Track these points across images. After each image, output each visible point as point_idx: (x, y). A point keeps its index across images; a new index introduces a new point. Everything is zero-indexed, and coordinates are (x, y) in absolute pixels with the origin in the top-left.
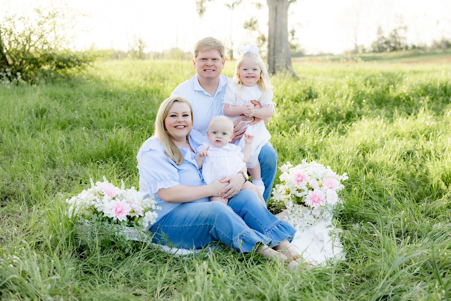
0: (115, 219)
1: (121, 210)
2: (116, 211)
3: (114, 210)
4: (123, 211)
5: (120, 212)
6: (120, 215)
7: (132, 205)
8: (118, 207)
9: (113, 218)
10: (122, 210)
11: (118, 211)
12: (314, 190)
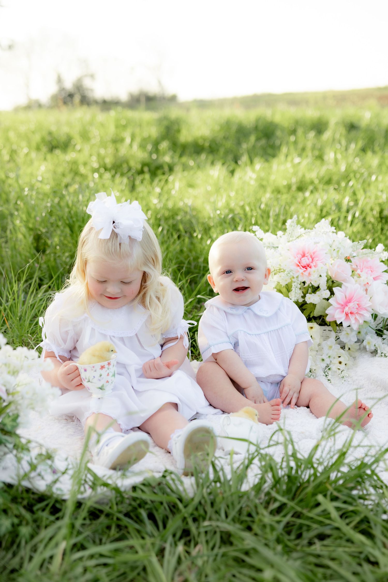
12: (342, 286)
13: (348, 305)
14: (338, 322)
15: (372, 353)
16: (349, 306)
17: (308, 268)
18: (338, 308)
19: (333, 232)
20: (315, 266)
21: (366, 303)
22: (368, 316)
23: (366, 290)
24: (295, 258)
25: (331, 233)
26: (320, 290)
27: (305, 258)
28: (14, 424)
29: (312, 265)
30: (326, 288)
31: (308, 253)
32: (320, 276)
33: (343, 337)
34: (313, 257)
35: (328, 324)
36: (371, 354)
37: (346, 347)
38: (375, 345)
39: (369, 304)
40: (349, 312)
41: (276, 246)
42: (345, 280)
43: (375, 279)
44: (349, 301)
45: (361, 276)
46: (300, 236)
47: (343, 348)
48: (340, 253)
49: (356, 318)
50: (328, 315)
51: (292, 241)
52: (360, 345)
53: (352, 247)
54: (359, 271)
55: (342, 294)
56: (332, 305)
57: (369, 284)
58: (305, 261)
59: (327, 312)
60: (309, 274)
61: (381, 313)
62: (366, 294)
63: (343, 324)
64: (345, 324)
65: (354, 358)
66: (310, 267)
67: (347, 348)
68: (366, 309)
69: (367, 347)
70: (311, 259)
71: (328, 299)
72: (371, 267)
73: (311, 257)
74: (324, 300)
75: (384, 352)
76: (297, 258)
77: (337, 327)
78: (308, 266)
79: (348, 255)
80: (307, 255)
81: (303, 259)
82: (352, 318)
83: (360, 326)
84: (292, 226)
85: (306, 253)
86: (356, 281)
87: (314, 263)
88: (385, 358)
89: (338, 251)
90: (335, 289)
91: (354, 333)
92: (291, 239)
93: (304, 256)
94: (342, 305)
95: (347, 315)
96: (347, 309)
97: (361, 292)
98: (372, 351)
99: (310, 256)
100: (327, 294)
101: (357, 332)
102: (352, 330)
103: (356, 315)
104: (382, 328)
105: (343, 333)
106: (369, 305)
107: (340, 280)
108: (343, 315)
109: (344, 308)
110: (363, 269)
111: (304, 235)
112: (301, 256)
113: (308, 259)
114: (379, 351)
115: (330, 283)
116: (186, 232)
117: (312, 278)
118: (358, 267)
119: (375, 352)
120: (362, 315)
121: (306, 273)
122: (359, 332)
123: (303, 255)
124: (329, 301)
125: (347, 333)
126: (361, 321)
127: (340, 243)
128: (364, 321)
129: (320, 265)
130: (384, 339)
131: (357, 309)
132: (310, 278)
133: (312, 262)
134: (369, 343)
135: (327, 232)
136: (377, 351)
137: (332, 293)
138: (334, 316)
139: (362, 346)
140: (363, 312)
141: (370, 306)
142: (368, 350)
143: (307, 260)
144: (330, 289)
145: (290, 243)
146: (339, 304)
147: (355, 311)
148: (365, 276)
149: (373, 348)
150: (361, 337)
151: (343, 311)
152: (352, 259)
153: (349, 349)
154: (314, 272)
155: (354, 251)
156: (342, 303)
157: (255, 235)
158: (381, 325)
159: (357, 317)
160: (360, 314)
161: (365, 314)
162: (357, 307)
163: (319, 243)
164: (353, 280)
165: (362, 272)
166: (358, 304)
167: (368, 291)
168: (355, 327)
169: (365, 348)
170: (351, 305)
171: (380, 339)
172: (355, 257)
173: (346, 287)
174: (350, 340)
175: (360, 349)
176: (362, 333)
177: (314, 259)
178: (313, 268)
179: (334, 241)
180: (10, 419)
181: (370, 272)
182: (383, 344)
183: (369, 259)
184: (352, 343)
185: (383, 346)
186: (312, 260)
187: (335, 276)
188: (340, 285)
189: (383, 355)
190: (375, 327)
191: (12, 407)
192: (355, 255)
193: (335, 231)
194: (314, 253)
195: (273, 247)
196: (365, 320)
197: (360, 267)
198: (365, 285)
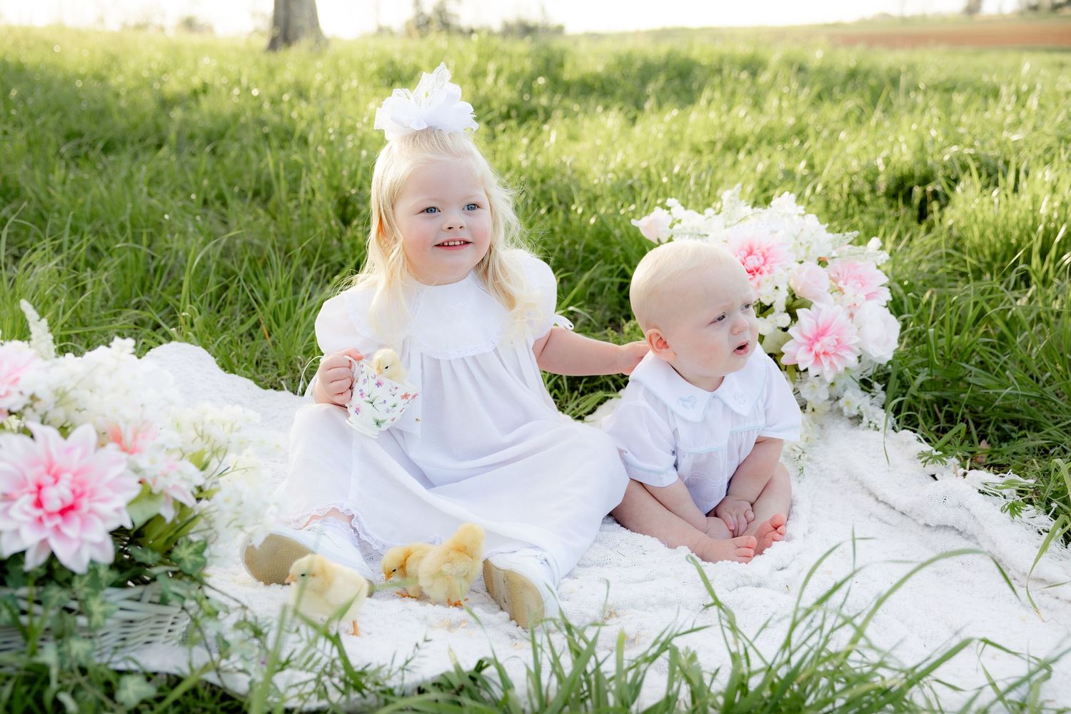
0: (32, 562)
1: (69, 499)
2: (39, 504)
3: (26, 500)
4: (85, 504)
5: (65, 511)
6: (72, 529)
7: (143, 461)
8: (48, 479)
9: (19, 557)
10: (78, 495)
11: (54, 504)
12: (812, 307)
13: (820, 339)
14: (802, 369)
15: (851, 419)
16: (822, 342)
17: (757, 274)
18: (801, 345)
19: (799, 215)
20: (769, 272)
21: (852, 339)
22: (852, 360)
23: (851, 315)
24: (736, 256)
25: (796, 217)
26: (773, 311)
27: (752, 257)
28: (199, 559)
29: (763, 268)
30: (784, 309)
31: (758, 249)
32: (777, 288)
33: (806, 393)
34: (766, 255)
35: (783, 368)
36: (849, 421)
37: (808, 407)
38: (858, 408)
39: (856, 340)
40: (821, 352)
41: (703, 232)
42: (818, 298)
43: (868, 297)
44: (821, 333)
45: (845, 291)
46: (745, 218)
47: (803, 408)
48: (811, 251)
49: (831, 364)
50: (783, 354)
51: (730, 226)
52: (832, 404)
53: (832, 242)
54: (841, 284)
55: (811, 320)
56: (792, 338)
57: (858, 305)
58: (753, 262)
59: (783, 349)
60: (759, 284)
61: (875, 356)
62: (852, 322)
63: (810, 371)
64: (812, 372)
65: (822, 426)
66: (760, 273)
67: (809, 409)
68: (849, 348)
69: (846, 410)
70: (762, 260)
71: (785, 330)
72: (860, 276)
73: (763, 255)
74: (780, 331)
75: (874, 421)
76: (739, 257)
77: (798, 374)
78: (757, 271)
79: (823, 255)
80: (755, 252)
81: (749, 258)
82: (825, 362)
83: (839, 375)
84: (731, 201)
85: (755, 248)
86: (836, 300)
87: (767, 265)
88: (876, 432)
89: (808, 248)
90: (799, 312)
91: (825, 386)
92: (728, 223)
93: (750, 253)
94: (810, 339)
95: (817, 355)
96: (817, 347)
97: (843, 317)
98: (851, 416)
99: (760, 254)
100: (785, 319)
101: (828, 385)
102: (823, 381)
103: (833, 357)
104: (870, 377)
105: (808, 385)
106: (854, 342)
107: (808, 297)
108: (811, 357)
109: (813, 344)
110: (847, 279)
111: (750, 217)
112: (745, 253)
113: (758, 259)
114: (865, 419)
115: (791, 299)
116: (560, 203)
117: (762, 291)
118: (841, 276)
119: (858, 419)
120: (842, 357)
121: (753, 283)
122: (832, 384)
123: (749, 250)
124: (789, 331)
125: (813, 386)
126: (840, 368)
127: (812, 234)
128: (846, 369)
129: (778, 270)
130: (873, 397)
131: (835, 346)
132: (759, 291)
133: (764, 265)
134: (848, 403)
135: (790, 214)
136: (862, 418)
137: (794, 317)
138: (795, 357)
139: (835, 407)
140: (843, 353)
141: (856, 344)
142: (846, 414)
143: (756, 261)
144: (791, 312)
145: (728, 230)
146: (805, 337)
147: (831, 350)
148: (852, 292)
149: (855, 412)
150: (835, 393)
151: (811, 350)
152: (829, 261)
153: (813, 410)
154: (767, 281)
155: (834, 248)
156: (810, 335)
157: (670, 213)
158: (870, 373)
159: (835, 360)
160: (837, 355)
161: (848, 357)
162: (836, 343)
163: (776, 232)
164: (830, 298)
165: (845, 284)
166: (837, 340)
167: (855, 317)
168: (829, 378)
169: (840, 411)
170: (826, 340)
171: (868, 396)
172: (835, 259)
173: (820, 310)
174: (817, 397)
175: (831, 411)
176: (839, 385)
177: (768, 259)
178: (766, 276)
179: (802, 230)
180: (191, 550)
181: (860, 285)
182: (871, 404)
183: (859, 263)
184: (820, 402)
185: (871, 409)
186: (765, 260)
187: (801, 289)
188: (807, 305)
189: (872, 425)
190: (858, 374)
191: (201, 524)
192: (834, 254)
193: (803, 212)
194: (768, 249)
195: (699, 235)
196: (848, 366)
197: (843, 275)
198: (849, 307)
